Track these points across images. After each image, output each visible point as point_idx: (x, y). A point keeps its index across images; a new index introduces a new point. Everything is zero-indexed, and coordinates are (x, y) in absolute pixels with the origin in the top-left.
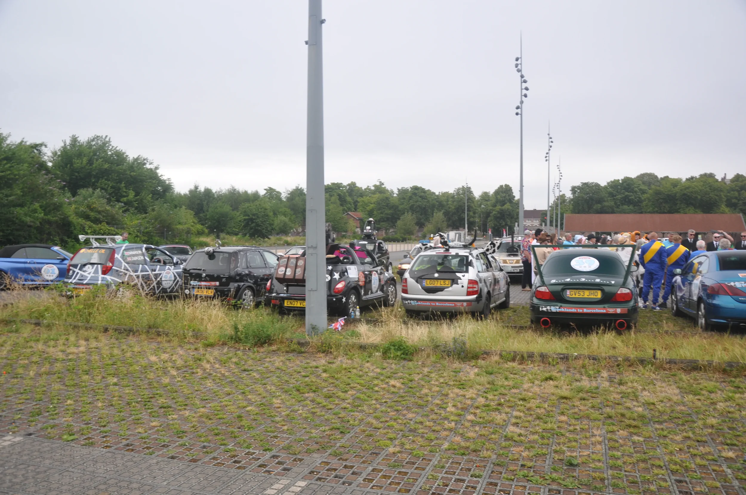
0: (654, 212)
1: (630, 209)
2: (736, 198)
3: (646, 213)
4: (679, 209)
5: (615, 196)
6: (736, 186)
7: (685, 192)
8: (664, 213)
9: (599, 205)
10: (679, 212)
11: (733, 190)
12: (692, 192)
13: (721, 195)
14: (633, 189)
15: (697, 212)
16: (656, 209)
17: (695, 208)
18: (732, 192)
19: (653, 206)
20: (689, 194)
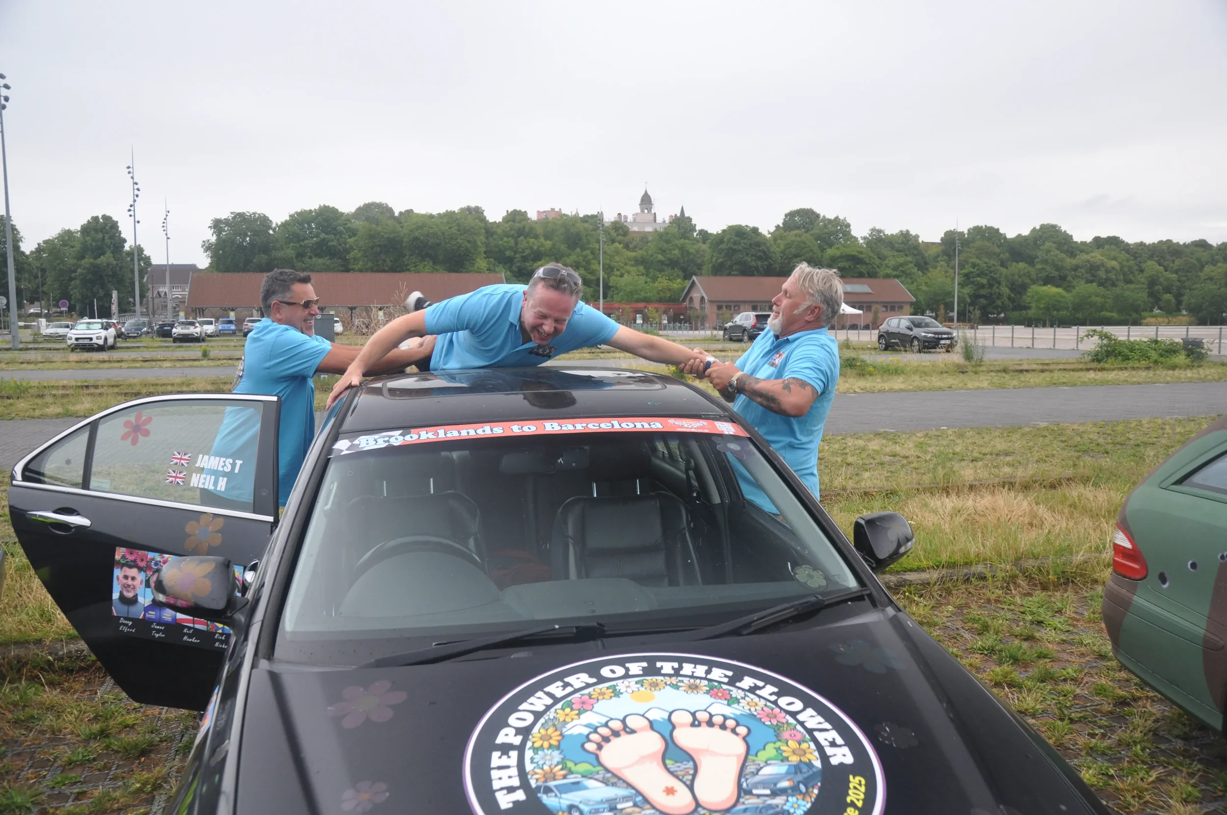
0: (367, 270)
1: (324, 264)
2: (511, 248)
3: (353, 270)
4: (408, 265)
5: (303, 240)
6: (511, 229)
7: (417, 234)
8: (384, 271)
9: (264, 257)
10: (409, 270)
11: (508, 237)
12: (428, 235)
13: (475, 242)
14: (335, 229)
15: (437, 270)
16: (370, 264)
17: (434, 263)
18: (505, 239)
19: (366, 259)
20: (422, 238)
